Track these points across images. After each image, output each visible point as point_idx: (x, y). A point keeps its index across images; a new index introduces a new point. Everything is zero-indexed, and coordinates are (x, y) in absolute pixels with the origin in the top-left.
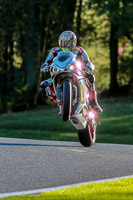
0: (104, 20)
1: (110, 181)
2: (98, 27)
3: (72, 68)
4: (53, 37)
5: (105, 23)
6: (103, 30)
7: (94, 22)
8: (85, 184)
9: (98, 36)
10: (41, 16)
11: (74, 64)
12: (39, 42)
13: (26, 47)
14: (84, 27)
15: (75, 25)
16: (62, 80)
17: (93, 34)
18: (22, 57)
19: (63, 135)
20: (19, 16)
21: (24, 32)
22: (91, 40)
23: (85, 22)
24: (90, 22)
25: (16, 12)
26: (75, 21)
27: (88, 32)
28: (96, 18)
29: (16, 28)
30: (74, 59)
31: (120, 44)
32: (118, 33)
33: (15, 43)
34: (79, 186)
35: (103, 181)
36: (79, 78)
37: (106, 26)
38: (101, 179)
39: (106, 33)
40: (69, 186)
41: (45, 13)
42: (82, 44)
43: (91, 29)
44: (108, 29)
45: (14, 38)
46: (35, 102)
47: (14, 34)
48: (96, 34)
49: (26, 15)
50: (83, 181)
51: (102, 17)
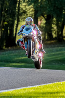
0: (31, 8)
1: (34, 87)
2: (28, 11)
3: (32, 34)
4: (6, 16)
5: (32, 9)
6: (31, 13)
7: (26, 9)
8: (22, 88)
9: (28, 16)
11: (32, 32)
14: (21, 11)
15: (17, 10)
16: (27, 39)
17: (26, 15)
19: (11, 64)
22: (24, 18)
23: (22, 9)
24: (24, 9)
26: (17, 8)
27: (23, 14)
28: (27, 7)
30: (33, 30)
31: (39, 20)
32: (38, 14)
34: (19, 89)
35: (31, 87)
36: (35, 38)
37: (32, 11)
38: (30, 86)
39: (32, 14)
40: (14, 89)
41: (2, 5)
42: (20, 20)
43: (25, 12)
44: (33, 13)
48: (27, 15)
50: (21, 87)
51: (30, 6)
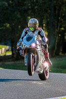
4: (63, 22)
10: (57, 12)
12: (56, 25)
13: (50, 27)
18: (48, 32)
20: (46, 11)
21: (49, 20)
25: (45, 10)
29: (45, 17)
33: (44, 25)
41: (59, 10)
45: (44, 22)
46: (54, 54)
47: (44, 20)
49: (49, 11)
